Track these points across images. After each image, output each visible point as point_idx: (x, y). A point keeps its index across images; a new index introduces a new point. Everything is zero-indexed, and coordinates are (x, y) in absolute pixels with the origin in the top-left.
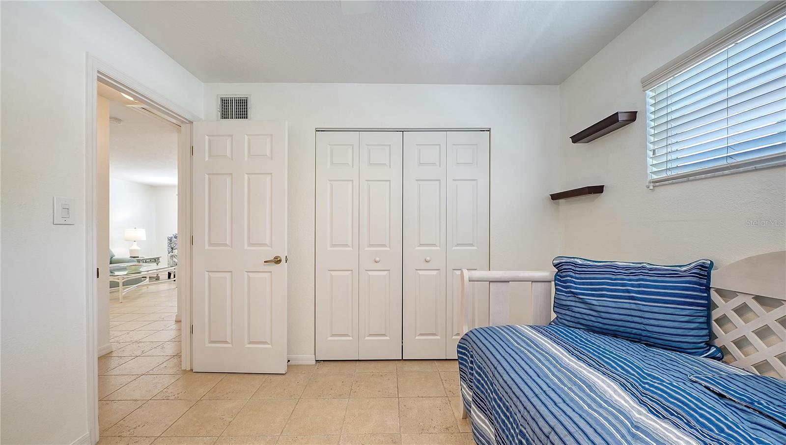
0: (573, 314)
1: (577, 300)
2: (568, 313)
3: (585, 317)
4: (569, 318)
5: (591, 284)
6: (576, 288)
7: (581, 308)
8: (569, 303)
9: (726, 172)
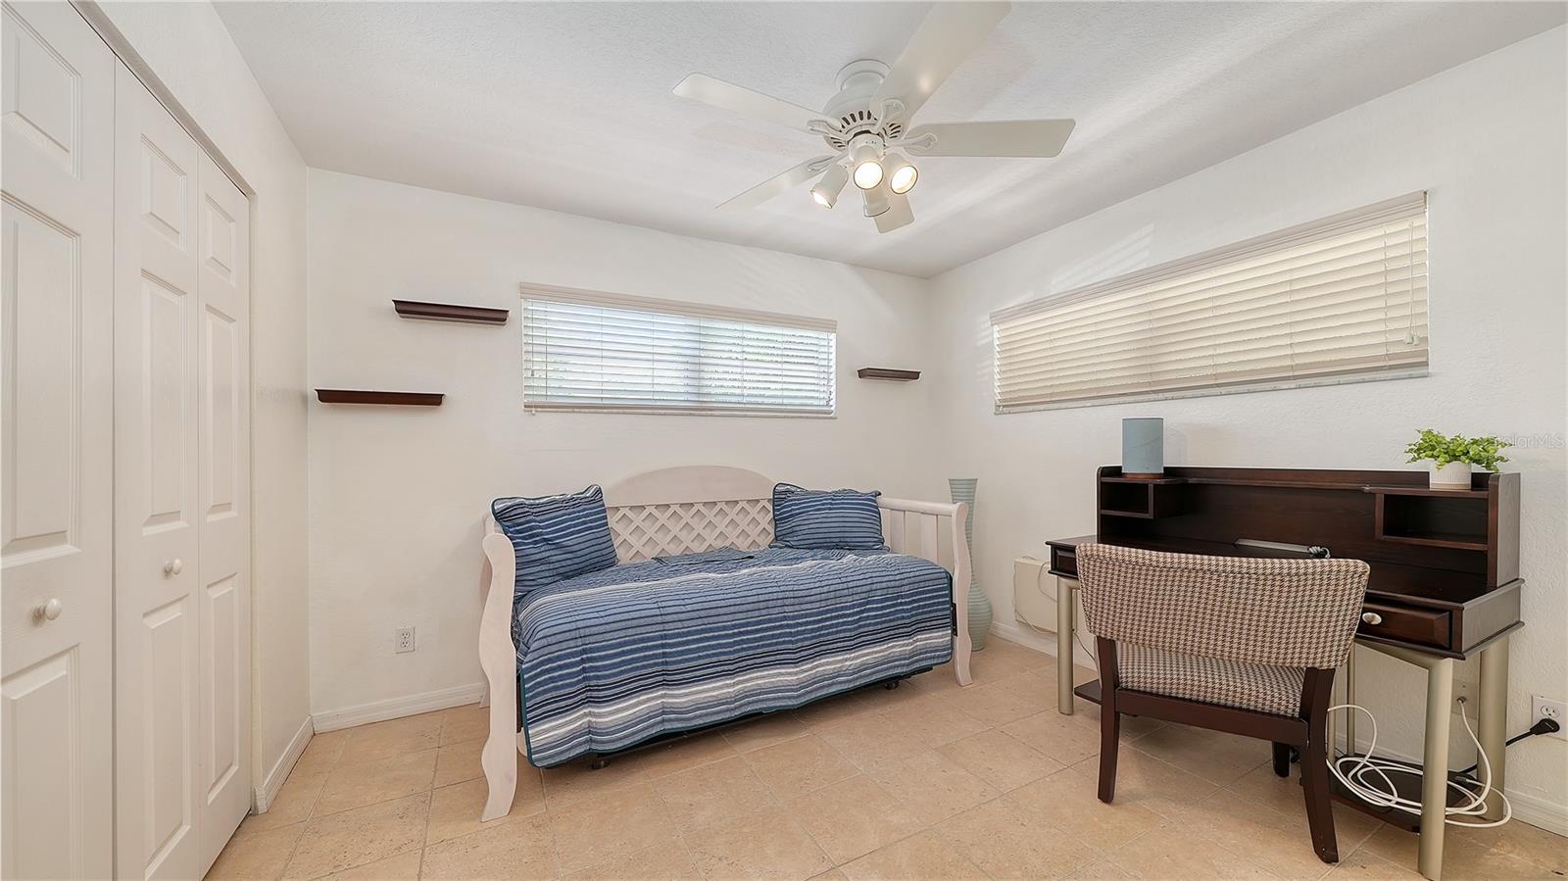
0: (552, 566)
1: (550, 547)
2: (543, 567)
3: (564, 563)
4: (547, 574)
5: (555, 524)
6: (547, 534)
7: (556, 556)
8: (545, 555)
9: (605, 411)
